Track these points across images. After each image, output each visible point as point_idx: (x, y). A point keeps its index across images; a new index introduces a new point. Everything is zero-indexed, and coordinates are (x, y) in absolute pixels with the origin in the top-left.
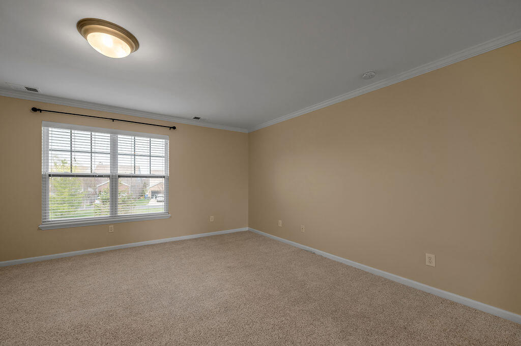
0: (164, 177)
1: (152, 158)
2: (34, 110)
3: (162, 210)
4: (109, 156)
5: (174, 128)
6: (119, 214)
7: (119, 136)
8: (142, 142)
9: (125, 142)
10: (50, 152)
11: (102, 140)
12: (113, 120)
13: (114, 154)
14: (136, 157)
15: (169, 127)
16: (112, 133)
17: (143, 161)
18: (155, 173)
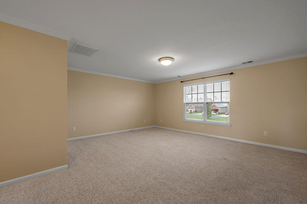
0: (228, 103)
1: (222, 93)
2: (181, 82)
3: (228, 122)
4: (203, 94)
5: (232, 73)
8: (217, 85)
9: (209, 87)
10: (187, 95)
11: (201, 87)
12: (203, 78)
13: (205, 93)
14: (214, 93)
15: (230, 74)
16: (204, 84)
17: (218, 95)
18: (224, 100)
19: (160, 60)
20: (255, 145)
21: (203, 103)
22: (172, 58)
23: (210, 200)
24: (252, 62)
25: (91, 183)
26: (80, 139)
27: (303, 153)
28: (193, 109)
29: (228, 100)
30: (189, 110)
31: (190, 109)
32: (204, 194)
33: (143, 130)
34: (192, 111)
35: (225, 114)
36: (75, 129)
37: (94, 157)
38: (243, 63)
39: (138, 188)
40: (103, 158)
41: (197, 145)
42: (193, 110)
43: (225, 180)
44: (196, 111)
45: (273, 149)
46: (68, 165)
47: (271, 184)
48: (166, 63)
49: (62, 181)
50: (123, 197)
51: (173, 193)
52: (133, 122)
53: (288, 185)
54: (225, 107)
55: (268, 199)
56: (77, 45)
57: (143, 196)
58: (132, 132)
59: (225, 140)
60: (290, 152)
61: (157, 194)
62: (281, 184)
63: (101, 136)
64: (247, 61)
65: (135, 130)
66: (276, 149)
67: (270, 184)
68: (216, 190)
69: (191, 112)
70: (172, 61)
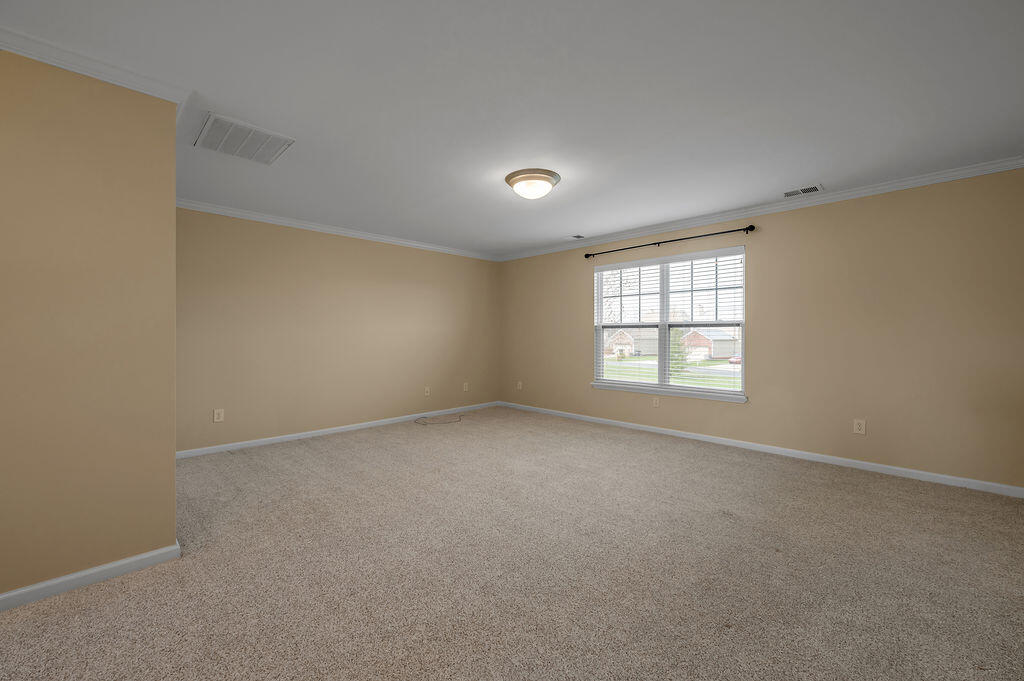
1: (719, 293)
2: (587, 256)
3: (737, 388)
4: (658, 296)
5: (752, 228)
6: (673, 382)
7: (671, 265)
8: (704, 267)
9: (679, 272)
10: (605, 300)
11: (651, 273)
12: (659, 244)
13: (664, 293)
14: (695, 294)
15: (744, 230)
16: (661, 263)
17: (705, 299)
18: (724, 317)
19: (510, 179)
20: (825, 465)
21: (657, 326)
22: (550, 174)
23: (673, 666)
24: (815, 189)
25: (254, 611)
26: (242, 451)
27: (979, 492)
28: (629, 347)
29: (740, 317)
30: (616, 349)
31: (620, 347)
32: (654, 644)
33: (460, 417)
34: (627, 354)
35: (731, 363)
36: (222, 415)
37: (278, 513)
38: (787, 195)
39: (422, 628)
40: (311, 516)
41: (635, 467)
42: (628, 350)
43: (726, 590)
44: (638, 354)
45: (882, 476)
46: (183, 545)
47: (879, 602)
48: (532, 190)
49: (148, 605)
50: (365, 664)
51: (543, 645)
52: (427, 389)
53: (934, 603)
54: (728, 338)
55: (872, 655)
56: (216, 120)
57: (437, 657)
58: (422, 422)
59: (727, 448)
60: (936, 486)
61: (487, 647)
62: (913, 599)
63: (313, 439)
64: (799, 189)
65: (434, 418)
66: (894, 477)
67: (878, 600)
68: (693, 627)
69: (622, 357)
70: (554, 185)
